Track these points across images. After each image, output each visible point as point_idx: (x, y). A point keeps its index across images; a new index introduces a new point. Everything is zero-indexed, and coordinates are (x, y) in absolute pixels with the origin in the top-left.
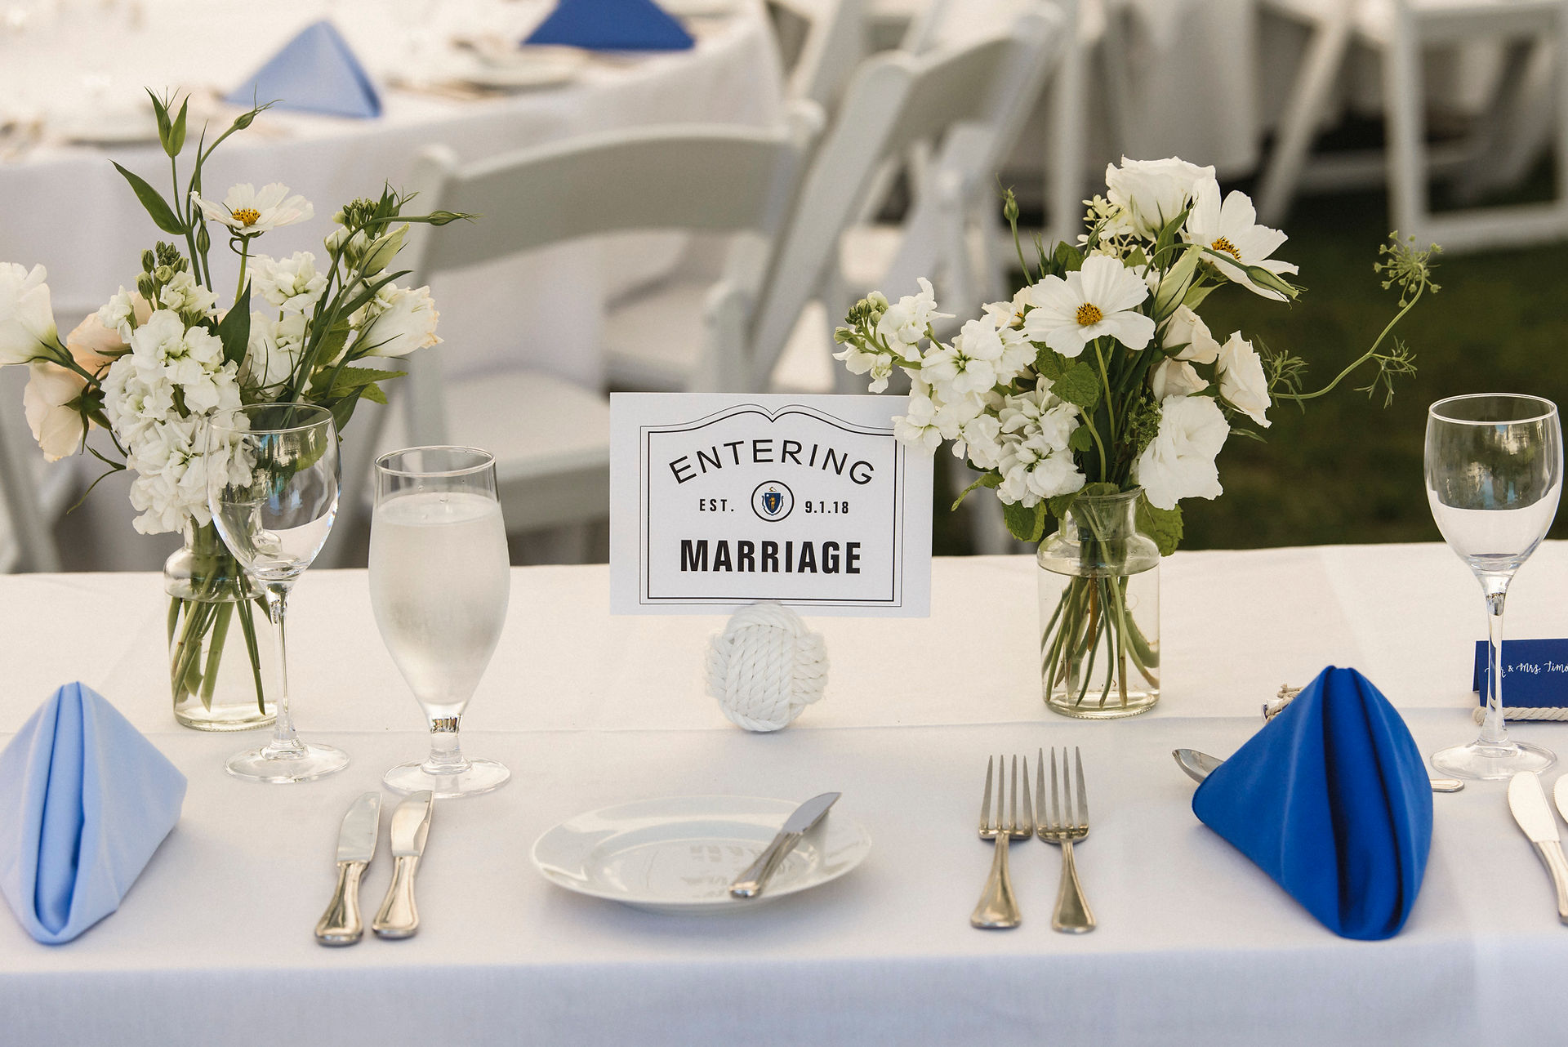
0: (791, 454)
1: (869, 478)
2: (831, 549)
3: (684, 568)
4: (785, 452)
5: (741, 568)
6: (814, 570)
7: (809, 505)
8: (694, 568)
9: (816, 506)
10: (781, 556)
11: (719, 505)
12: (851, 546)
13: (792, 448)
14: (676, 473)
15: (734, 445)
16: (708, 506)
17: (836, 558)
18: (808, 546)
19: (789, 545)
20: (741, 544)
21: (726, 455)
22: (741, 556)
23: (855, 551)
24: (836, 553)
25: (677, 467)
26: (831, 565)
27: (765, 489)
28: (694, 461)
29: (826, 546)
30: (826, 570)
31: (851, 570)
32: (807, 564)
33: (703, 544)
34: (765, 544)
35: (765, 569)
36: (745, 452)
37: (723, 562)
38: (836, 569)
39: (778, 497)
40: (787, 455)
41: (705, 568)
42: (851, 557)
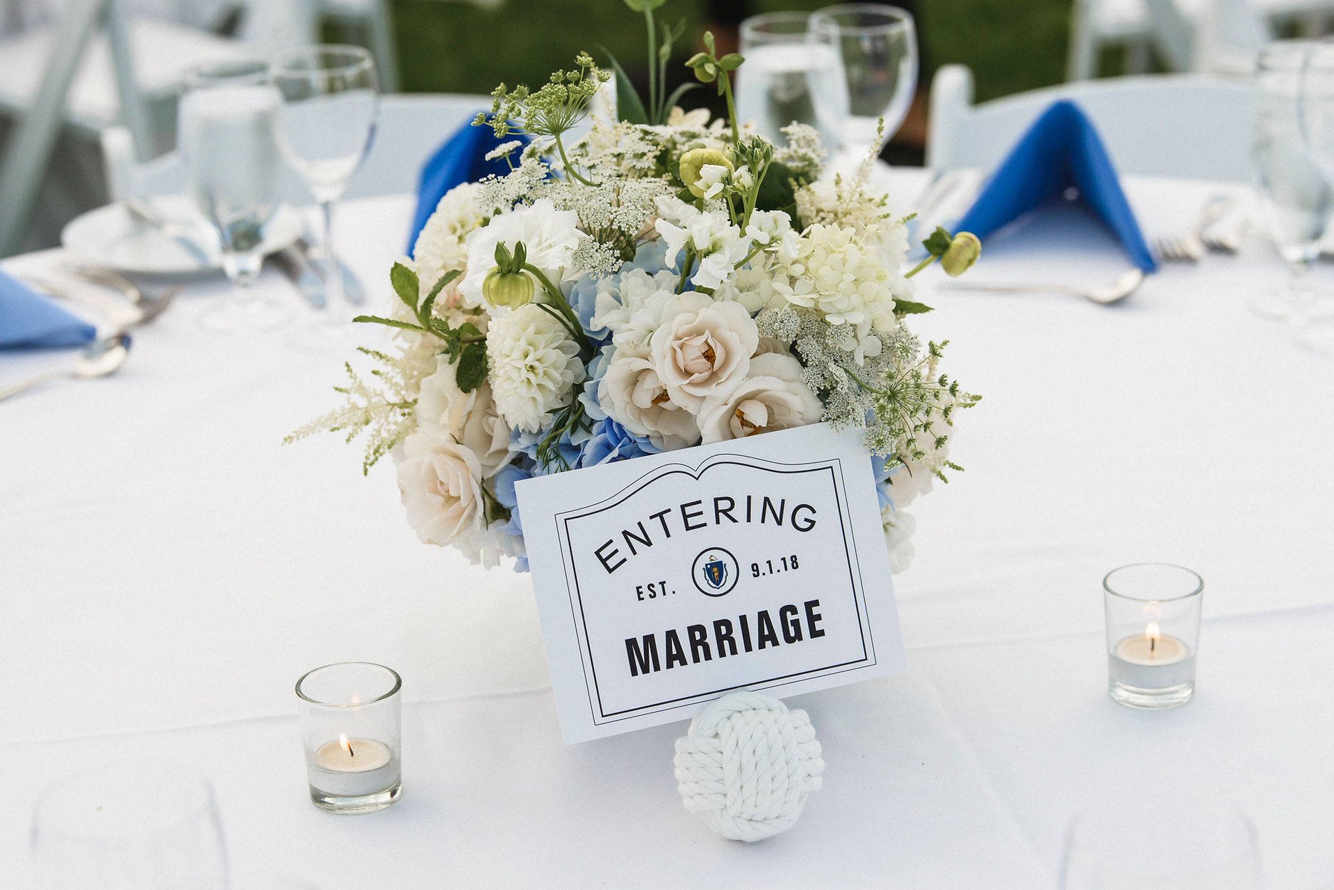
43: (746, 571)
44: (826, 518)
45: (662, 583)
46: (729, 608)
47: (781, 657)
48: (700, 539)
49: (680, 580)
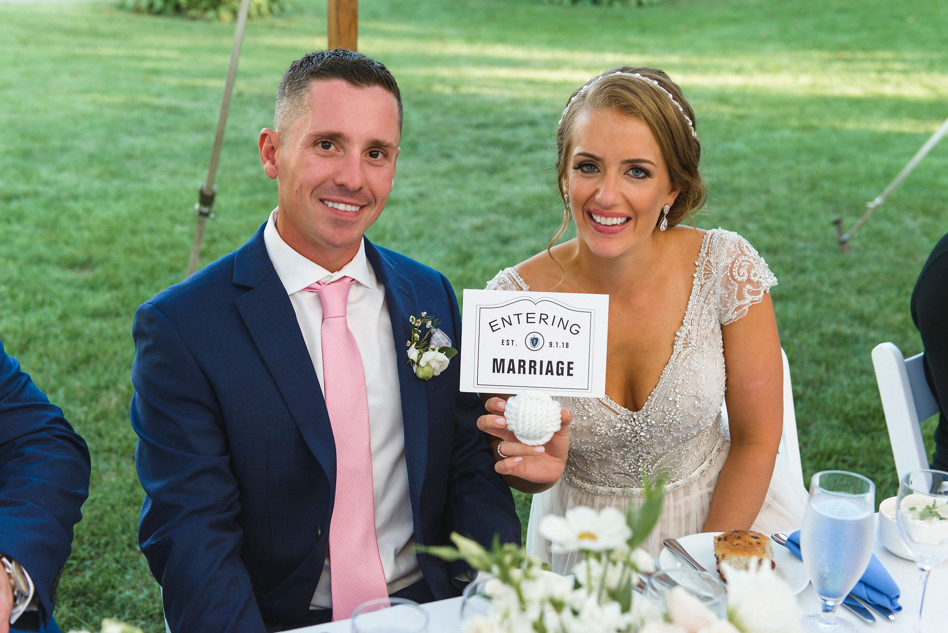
0: (544, 319)
1: (578, 332)
2: (560, 364)
3: (494, 372)
4: (541, 319)
5: (519, 372)
6: (552, 374)
7: (551, 343)
8: (498, 371)
9: (554, 344)
10: (538, 367)
11: (510, 342)
12: (569, 363)
13: (544, 317)
14: (492, 327)
15: (518, 315)
16: (505, 343)
17: (562, 369)
18: (550, 363)
19: (541, 362)
20: (520, 361)
21: (514, 320)
22: (520, 366)
23: (571, 366)
24: (562, 366)
25: (492, 324)
26: (560, 372)
27: (532, 336)
28: (500, 322)
29: (558, 363)
30: (558, 374)
31: (569, 374)
32: (549, 371)
33: (503, 361)
34: (531, 361)
35: (530, 373)
36: (523, 318)
37: (511, 369)
38: (562, 374)
39: (537, 339)
40: (542, 320)
41: (503, 372)
42: (569, 368)
43: (547, 344)
44: (584, 331)
45: (513, 341)
46: (537, 357)
47: (553, 380)
48: (531, 328)
49: (520, 341)
